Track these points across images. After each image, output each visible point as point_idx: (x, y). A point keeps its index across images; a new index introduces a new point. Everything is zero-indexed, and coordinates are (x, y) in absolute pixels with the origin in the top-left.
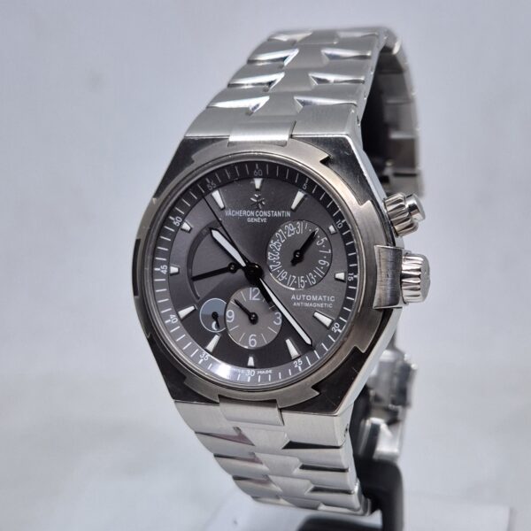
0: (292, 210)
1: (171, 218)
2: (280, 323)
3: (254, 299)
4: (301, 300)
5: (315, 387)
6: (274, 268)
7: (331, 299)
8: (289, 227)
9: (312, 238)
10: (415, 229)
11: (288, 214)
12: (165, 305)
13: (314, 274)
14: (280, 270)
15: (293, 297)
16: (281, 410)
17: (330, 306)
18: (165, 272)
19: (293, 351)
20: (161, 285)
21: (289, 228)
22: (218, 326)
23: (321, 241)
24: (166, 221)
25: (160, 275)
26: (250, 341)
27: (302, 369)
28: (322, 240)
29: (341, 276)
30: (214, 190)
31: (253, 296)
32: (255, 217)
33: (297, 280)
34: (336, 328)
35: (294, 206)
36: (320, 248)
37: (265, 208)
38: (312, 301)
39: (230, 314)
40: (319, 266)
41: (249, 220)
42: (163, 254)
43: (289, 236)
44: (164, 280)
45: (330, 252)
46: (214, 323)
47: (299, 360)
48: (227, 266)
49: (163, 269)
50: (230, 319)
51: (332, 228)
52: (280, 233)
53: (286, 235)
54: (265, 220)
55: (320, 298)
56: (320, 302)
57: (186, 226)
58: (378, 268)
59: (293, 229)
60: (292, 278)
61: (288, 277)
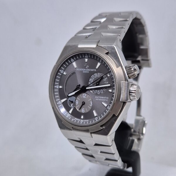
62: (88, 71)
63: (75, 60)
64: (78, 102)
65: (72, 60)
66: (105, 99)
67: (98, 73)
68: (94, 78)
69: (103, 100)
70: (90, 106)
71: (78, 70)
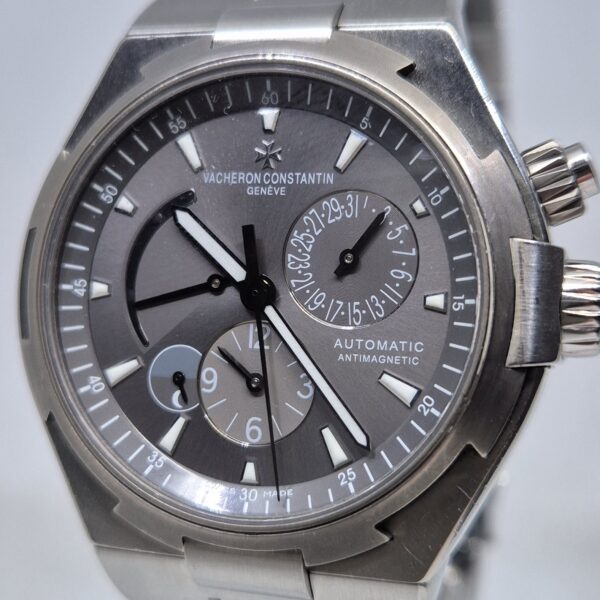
0: (337, 169)
1: (96, 187)
4: (354, 350)
5: (383, 527)
6: (298, 285)
7: (417, 347)
8: (331, 204)
9: (377, 225)
10: (581, 211)
11: (330, 178)
12: (79, 358)
13: (381, 297)
14: (312, 289)
15: (338, 343)
16: (308, 572)
17: (414, 361)
18: (81, 292)
19: (338, 454)
20: (73, 318)
21: (331, 207)
22: (184, 398)
23: (396, 232)
24: (85, 193)
25: (72, 298)
26: (248, 430)
27: (357, 489)
28: (398, 229)
29: (437, 301)
30: (181, 132)
31: (255, 341)
32: (262, 185)
33: (345, 308)
34: (427, 407)
35: (341, 163)
36: (395, 244)
37: (283, 168)
38: (377, 353)
39: (210, 376)
40: (392, 282)
41: (251, 192)
42: (79, 257)
43: (330, 222)
44: (79, 307)
45: (414, 253)
46: (178, 393)
47: (349, 471)
48: (204, 280)
49: (77, 287)
50: (210, 386)
51: (419, 207)
52: (313, 216)
53: (325, 220)
54: (282, 191)
55: (394, 346)
56: (393, 353)
57: (124, 203)
58: (518, 285)
59: (339, 208)
60: (336, 306)
61: (327, 303)
62: (278, 185)
63: (192, 124)
64: (215, 380)
65: (175, 122)
66: (401, 353)
67: (349, 196)
68: (318, 226)
69: (390, 360)
71: (212, 179)
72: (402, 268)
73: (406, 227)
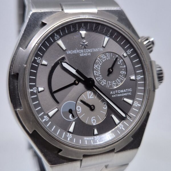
0: (103, 47)
1: (36, 58)
2: (107, 108)
3: (90, 97)
4: (116, 94)
6: (98, 79)
7: (130, 90)
8: (103, 56)
13: (119, 79)
14: (102, 79)
15: (111, 93)
16: (115, 153)
17: (130, 94)
19: (117, 121)
22: (73, 116)
23: (120, 62)
25: (33, 93)
29: (133, 77)
31: (89, 96)
32: (84, 53)
33: (111, 83)
34: (136, 104)
35: (104, 45)
36: (120, 65)
37: (89, 48)
38: (121, 93)
39: (79, 108)
40: (121, 74)
41: (81, 55)
43: (103, 61)
45: (125, 66)
46: (71, 115)
48: (73, 82)
49: (34, 90)
50: (79, 111)
51: (125, 55)
52: (99, 60)
53: (102, 61)
54: (90, 54)
55: (125, 91)
56: (125, 93)
57: (44, 62)
59: (105, 57)
60: (109, 83)
61: (106, 82)
62: (88, 53)
63: (61, 37)
64: (80, 109)
65: (57, 36)
66: (127, 92)
67: (107, 54)
69: (124, 94)
70: (103, 110)
71: (69, 52)
72: (123, 71)
73: (122, 60)
